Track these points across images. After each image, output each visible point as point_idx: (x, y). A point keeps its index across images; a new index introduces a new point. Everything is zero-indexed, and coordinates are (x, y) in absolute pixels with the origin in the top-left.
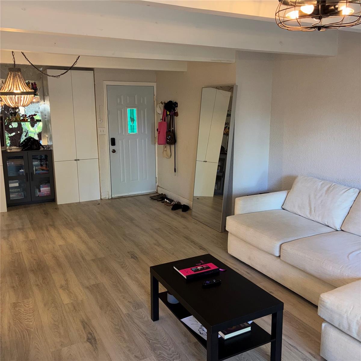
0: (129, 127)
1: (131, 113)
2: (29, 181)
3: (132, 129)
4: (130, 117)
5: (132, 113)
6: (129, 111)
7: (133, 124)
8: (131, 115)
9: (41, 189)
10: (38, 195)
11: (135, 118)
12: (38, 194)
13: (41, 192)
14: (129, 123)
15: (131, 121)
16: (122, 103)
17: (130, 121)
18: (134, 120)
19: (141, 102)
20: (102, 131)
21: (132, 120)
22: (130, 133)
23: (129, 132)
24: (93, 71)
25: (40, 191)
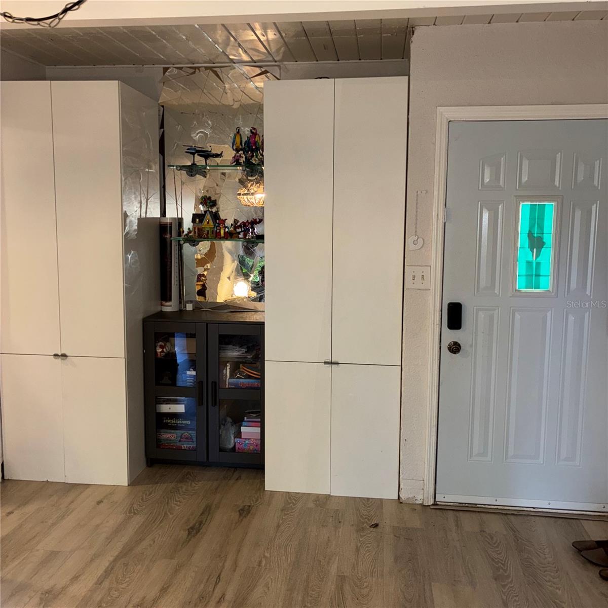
0: (521, 269)
1: (532, 218)
2: (205, 403)
3: (534, 275)
4: (527, 230)
5: (537, 219)
6: (528, 209)
7: (538, 260)
8: (532, 227)
9: (243, 429)
10: (231, 446)
11: (549, 239)
12: (232, 441)
13: (242, 437)
14: (524, 254)
15: (531, 248)
16: (501, 183)
17: (527, 245)
18: (543, 244)
19: (581, 178)
20: (418, 278)
21: (536, 243)
22: (524, 290)
23: (520, 284)
24: (407, 77)
25: (238, 434)
